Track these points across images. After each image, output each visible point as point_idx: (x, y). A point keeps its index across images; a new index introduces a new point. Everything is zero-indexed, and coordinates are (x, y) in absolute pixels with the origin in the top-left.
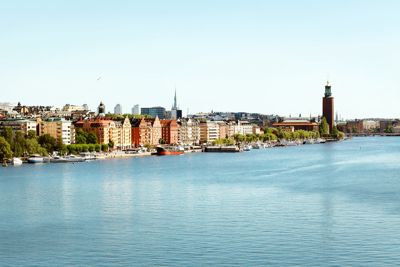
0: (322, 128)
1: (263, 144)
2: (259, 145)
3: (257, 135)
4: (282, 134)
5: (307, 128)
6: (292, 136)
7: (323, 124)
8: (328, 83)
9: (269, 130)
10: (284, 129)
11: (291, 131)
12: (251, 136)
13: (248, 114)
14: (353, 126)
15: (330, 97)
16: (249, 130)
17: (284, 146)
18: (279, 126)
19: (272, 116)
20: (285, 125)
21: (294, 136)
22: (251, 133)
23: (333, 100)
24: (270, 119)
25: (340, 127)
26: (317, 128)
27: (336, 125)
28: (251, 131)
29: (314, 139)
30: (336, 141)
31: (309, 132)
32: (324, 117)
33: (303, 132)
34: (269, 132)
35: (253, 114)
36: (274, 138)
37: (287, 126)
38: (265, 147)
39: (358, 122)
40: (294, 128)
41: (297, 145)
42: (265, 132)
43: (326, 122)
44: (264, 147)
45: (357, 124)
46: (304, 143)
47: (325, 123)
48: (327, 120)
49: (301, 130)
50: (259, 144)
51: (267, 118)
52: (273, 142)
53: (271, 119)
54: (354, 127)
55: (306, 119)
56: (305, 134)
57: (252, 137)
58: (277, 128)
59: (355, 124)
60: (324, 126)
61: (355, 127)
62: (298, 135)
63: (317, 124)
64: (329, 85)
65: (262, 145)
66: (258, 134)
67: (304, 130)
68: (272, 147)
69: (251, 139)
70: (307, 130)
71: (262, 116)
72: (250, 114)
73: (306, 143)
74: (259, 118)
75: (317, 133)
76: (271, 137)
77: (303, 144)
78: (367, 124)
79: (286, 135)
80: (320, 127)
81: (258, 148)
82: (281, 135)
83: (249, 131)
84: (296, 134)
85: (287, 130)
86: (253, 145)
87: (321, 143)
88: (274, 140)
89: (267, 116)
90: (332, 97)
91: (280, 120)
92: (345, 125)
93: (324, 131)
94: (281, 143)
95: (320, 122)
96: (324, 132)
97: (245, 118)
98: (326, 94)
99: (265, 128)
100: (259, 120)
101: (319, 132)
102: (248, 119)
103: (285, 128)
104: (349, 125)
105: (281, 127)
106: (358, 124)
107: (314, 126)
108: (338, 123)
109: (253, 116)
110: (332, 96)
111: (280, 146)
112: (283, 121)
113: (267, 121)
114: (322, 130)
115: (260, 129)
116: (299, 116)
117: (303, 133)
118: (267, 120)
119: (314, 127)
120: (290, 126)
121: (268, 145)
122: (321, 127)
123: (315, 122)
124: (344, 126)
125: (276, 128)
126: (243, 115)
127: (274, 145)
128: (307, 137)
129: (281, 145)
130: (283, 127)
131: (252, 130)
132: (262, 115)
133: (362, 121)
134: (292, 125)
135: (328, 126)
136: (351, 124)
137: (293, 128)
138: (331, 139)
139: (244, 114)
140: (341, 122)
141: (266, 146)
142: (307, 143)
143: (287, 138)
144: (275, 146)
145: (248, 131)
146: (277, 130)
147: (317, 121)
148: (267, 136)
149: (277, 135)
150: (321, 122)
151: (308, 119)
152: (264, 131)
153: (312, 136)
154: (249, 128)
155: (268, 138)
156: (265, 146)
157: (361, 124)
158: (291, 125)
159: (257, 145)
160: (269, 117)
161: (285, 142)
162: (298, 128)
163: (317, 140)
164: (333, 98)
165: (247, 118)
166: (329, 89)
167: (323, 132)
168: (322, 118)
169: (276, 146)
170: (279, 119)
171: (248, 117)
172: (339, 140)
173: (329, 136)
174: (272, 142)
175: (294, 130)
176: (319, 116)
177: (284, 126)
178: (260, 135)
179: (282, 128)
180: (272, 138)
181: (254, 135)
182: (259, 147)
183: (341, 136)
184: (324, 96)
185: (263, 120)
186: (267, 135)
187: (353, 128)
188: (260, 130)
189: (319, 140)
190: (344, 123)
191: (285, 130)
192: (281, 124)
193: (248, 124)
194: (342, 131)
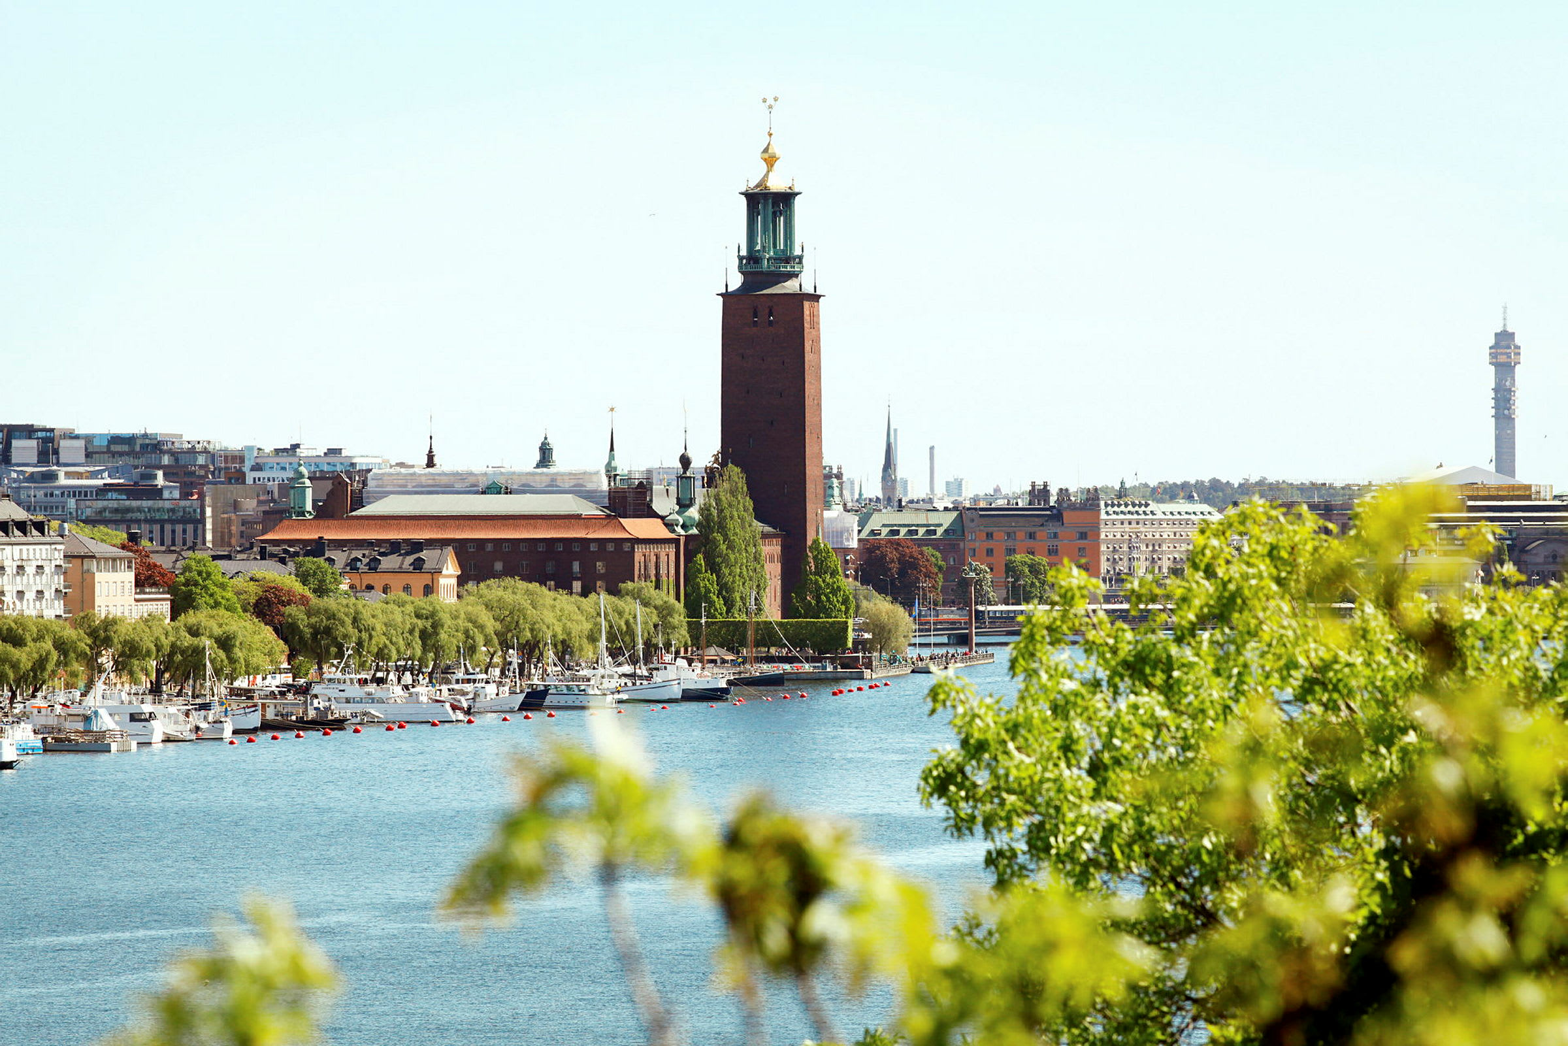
0: (713, 567)
1: (147, 708)
2: (106, 722)
3: (93, 633)
4: (332, 616)
5: (576, 567)
6: (424, 635)
7: (722, 527)
8: (770, 160)
9: (223, 586)
10: (370, 579)
11: (429, 590)
12: (39, 638)
13: (63, 443)
14: (1011, 551)
15: (790, 286)
16: (31, 583)
17: (339, 724)
18: (317, 548)
19: (284, 460)
20: (379, 542)
21: (443, 636)
22: (53, 609)
23: (814, 316)
24: (261, 489)
25: (891, 554)
26: (668, 569)
27: (854, 544)
28: (49, 594)
29: (627, 669)
30: (837, 679)
31: (588, 603)
32: (734, 470)
33: (526, 604)
34: (217, 604)
35: (116, 439)
36: (258, 659)
37: (394, 547)
38: (168, 740)
39: (1056, 515)
40: (461, 565)
41: (460, 716)
42: (181, 604)
43: (749, 517)
44: (157, 737)
45: (1042, 533)
46: (534, 701)
47: (732, 525)
48: (753, 492)
49: (509, 581)
50: (103, 712)
51: (240, 477)
52: (248, 693)
53: (273, 486)
54: (1018, 557)
55: (567, 486)
56: (549, 617)
57: (48, 645)
58: (299, 566)
59: (1032, 536)
60: (731, 547)
61: (1027, 559)
62: (481, 628)
63: (670, 526)
64: (777, 184)
65: (134, 718)
66: (109, 623)
67: (534, 586)
68: (227, 733)
69: (40, 664)
70: (577, 586)
71: (201, 460)
72: (89, 439)
73: (548, 701)
74: (160, 481)
75: (665, 612)
76: (225, 643)
77: (524, 707)
78: (1147, 532)
79: (370, 630)
80: (689, 557)
81: (97, 745)
82: (328, 631)
83: (30, 595)
84: (462, 623)
85: (397, 582)
86: (52, 721)
87: (690, 696)
88: (251, 670)
89: (239, 458)
90: (808, 289)
91: (331, 494)
92: (935, 545)
93: (725, 590)
94: (318, 703)
95: (694, 513)
96: (729, 604)
97: (32, 478)
98: (750, 262)
99: (187, 569)
100: (156, 493)
101: (680, 606)
102: (63, 481)
103: (373, 565)
104: (974, 540)
105: (340, 557)
106: (1052, 528)
107: (639, 553)
108: (875, 523)
109: (113, 454)
110: (806, 282)
111: (304, 725)
112: (359, 502)
113: (236, 506)
114: (707, 581)
115: (130, 576)
116: (537, 457)
117: (530, 612)
118: (235, 490)
119: (638, 557)
120: (416, 546)
121: (196, 718)
122: (700, 557)
123: (655, 515)
124: (928, 550)
125: (291, 566)
126: (24, 449)
127: (255, 720)
128: (565, 651)
129: (312, 714)
130: (358, 554)
131: (59, 581)
132: (192, 451)
133: (1092, 499)
134: (444, 543)
135: (773, 549)
136: (990, 536)
137: (451, 569)
138: (787, 667)
139: (33, 443)
140: (907, 517)
141: (172, 730)
142: (562, 700)
143: (381, 655)
144: (255, 730)
145: (21, 594)
146: (298, 587)
147: (663, 504)
148: (187, 640)
149: (286, 632)
150: (701, 511)
151: (590, 486)
152: (172, 589)
153: (611, 638)
154: (30, 569)
155: (199, 652)
156: (158, 729)
157: (1083, 536)
158: (431, 543)
159: (87, 719)
160: (257, 467)
161: (355, 691)
162: (499, 566)
163: (658, 677)
164: (815, 298)
165: (52, 476)
166: (775, 215)
167: (719, 603)
168: (711, 478)
169: (266, 726)
170: (328, 485)
171: (61, 472)
172: (860, 677)
173: (766, 635)
174: (234, 692)
175: (462, 581)
176: (685, 461)
177: (369, 544)
178: (123, 632)
179: (352, 565)
180: (238, 653)
181: (70, 633)
182: (102, 734)
183: (882, 634)
184: (736, 281)
185: (202, 497)
186: (194, 632)
187: (1010, 569)
188: (139, 584)
189: (671, 673)
190: (933, 518)
191: (370, 588)
192: (341, 528)
193: (22, 526)
194: (903, 592)
